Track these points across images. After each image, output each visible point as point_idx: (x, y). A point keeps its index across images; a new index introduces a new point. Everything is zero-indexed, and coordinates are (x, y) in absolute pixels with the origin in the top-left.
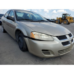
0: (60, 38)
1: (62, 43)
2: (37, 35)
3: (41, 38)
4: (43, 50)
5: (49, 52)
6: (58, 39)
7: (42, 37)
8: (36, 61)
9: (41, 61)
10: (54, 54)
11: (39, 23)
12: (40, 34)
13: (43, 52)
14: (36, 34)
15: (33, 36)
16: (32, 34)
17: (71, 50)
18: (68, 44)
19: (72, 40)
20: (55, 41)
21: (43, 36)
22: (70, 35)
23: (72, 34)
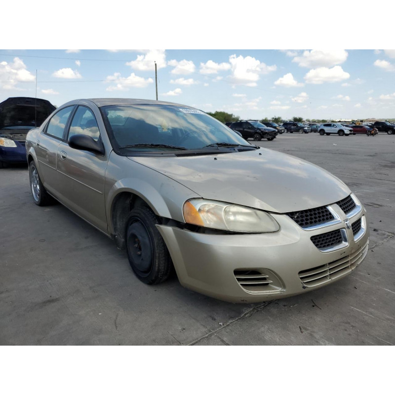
0: (305, 218)
1: (314, 239)
2: (208, 211)
3: (229, 222)
4: (237, 272)
5: (265, 279)
6: (297, 222)
7: (232, 218)
8: (214, 319)
9: (231, 318)
10: (283, 286)
11: (212, 157)
12: (224, 206)
13: (239, 280)
14: (207, 209)
15: (195, 218)
16: (192, 208)
17: (352, 265)
18: (340, 242)
19: (356, 226)
20: (282, 231)
21: (235, 214)
22: (346, 205)
23: (353, 197)
